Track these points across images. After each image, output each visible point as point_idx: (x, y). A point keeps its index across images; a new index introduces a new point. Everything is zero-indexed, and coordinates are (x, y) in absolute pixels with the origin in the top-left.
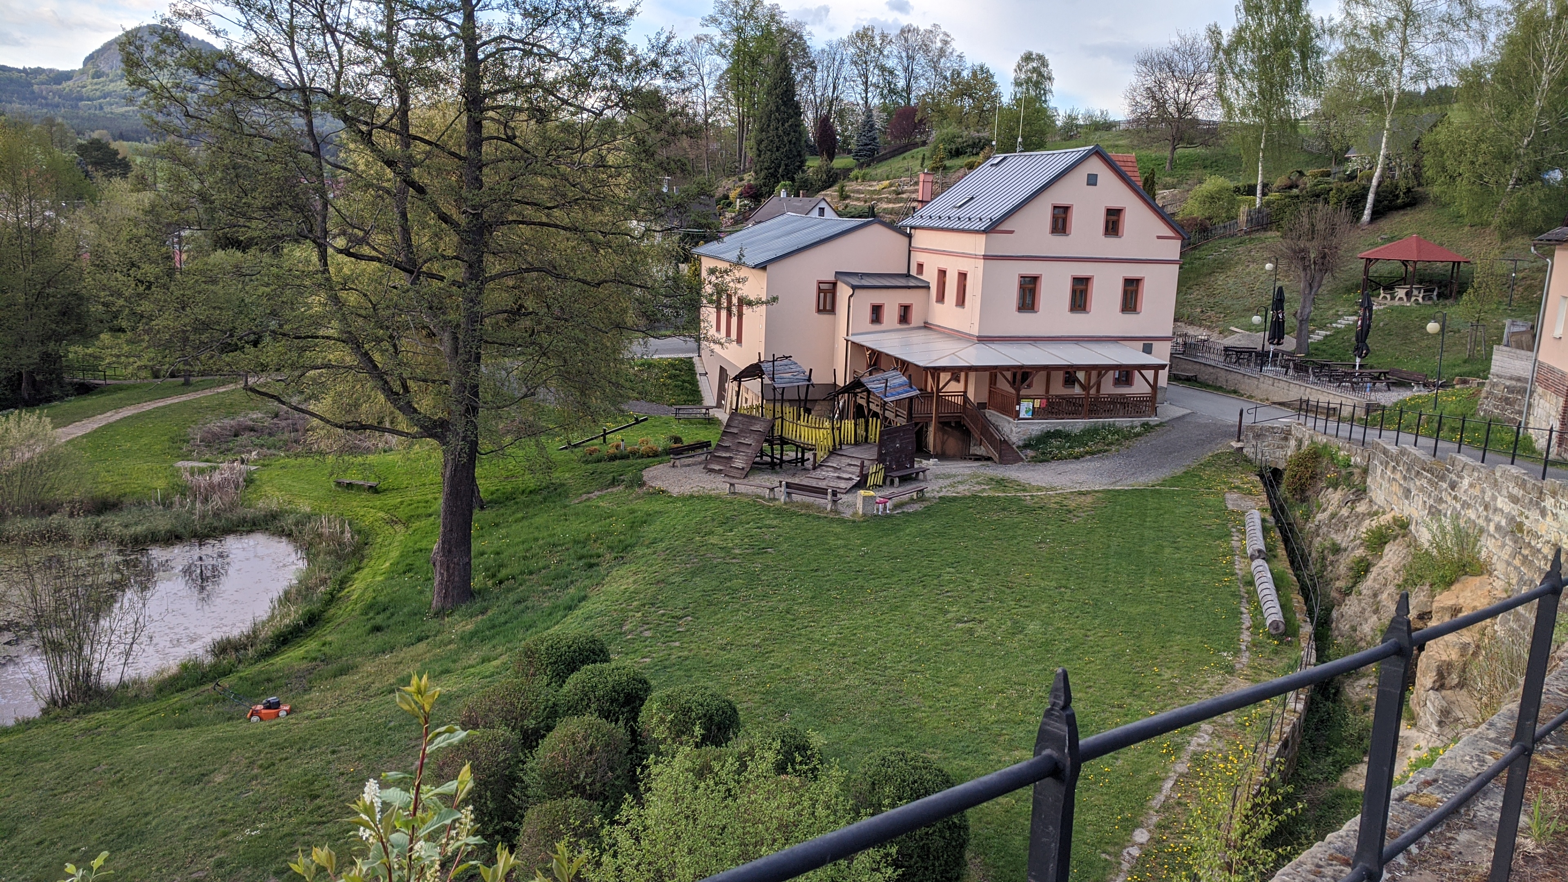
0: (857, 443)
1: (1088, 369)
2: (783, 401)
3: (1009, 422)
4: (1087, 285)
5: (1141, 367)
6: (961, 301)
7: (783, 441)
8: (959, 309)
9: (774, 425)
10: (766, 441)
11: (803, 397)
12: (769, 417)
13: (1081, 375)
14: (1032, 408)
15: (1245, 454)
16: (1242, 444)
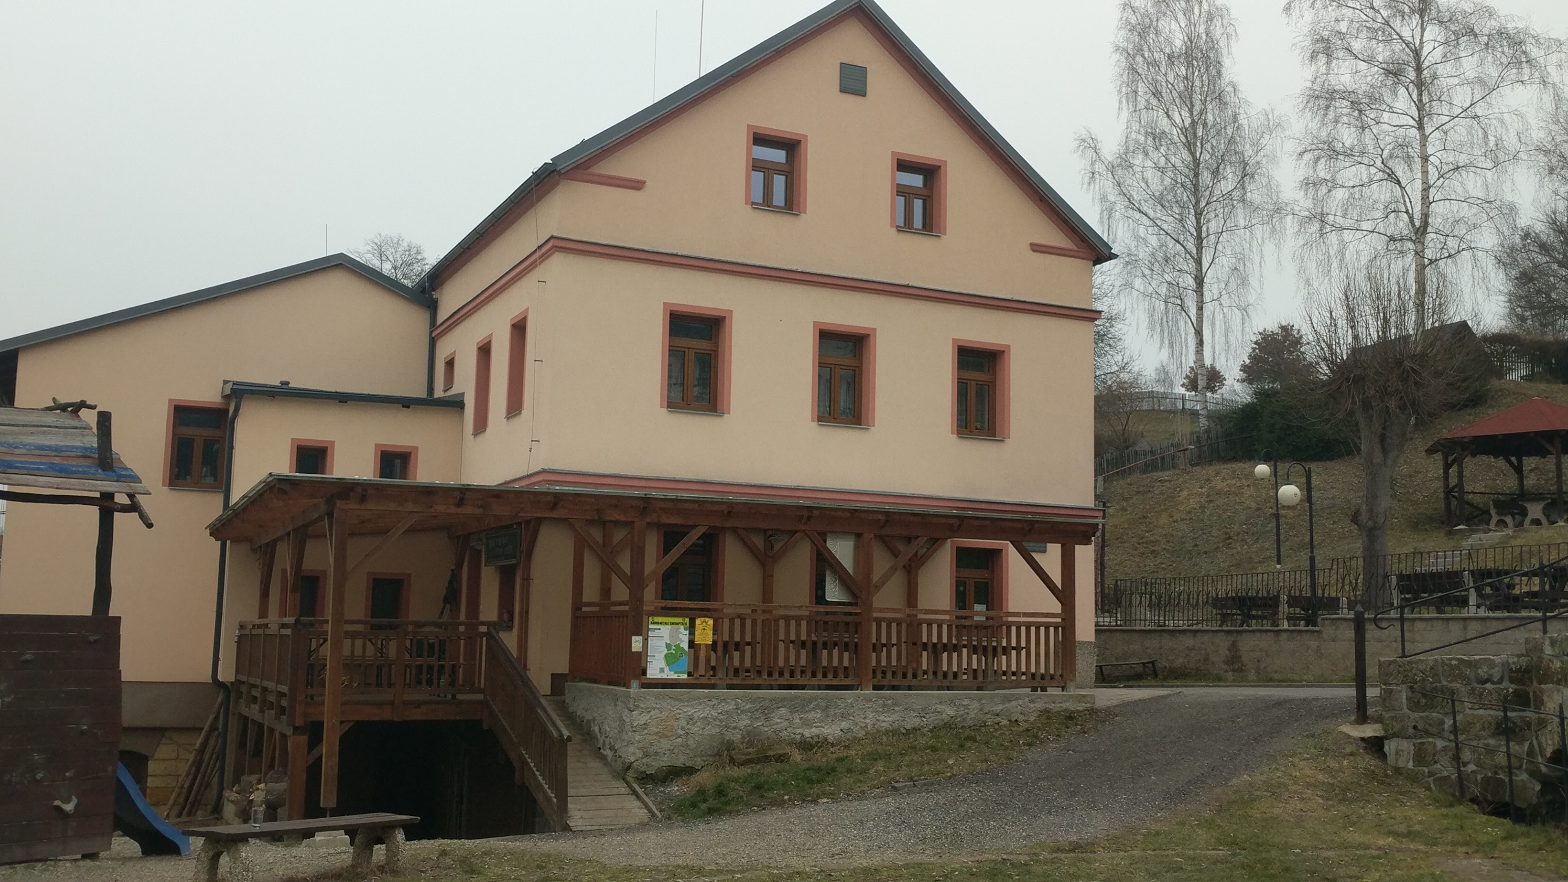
3: (609, 693)
4: (860, 353)
5: (1023, 533)
6: (516, 400)
8: (513, 424)
14: (685, 646)
15: (1391, 759)
16: (1378, 726)
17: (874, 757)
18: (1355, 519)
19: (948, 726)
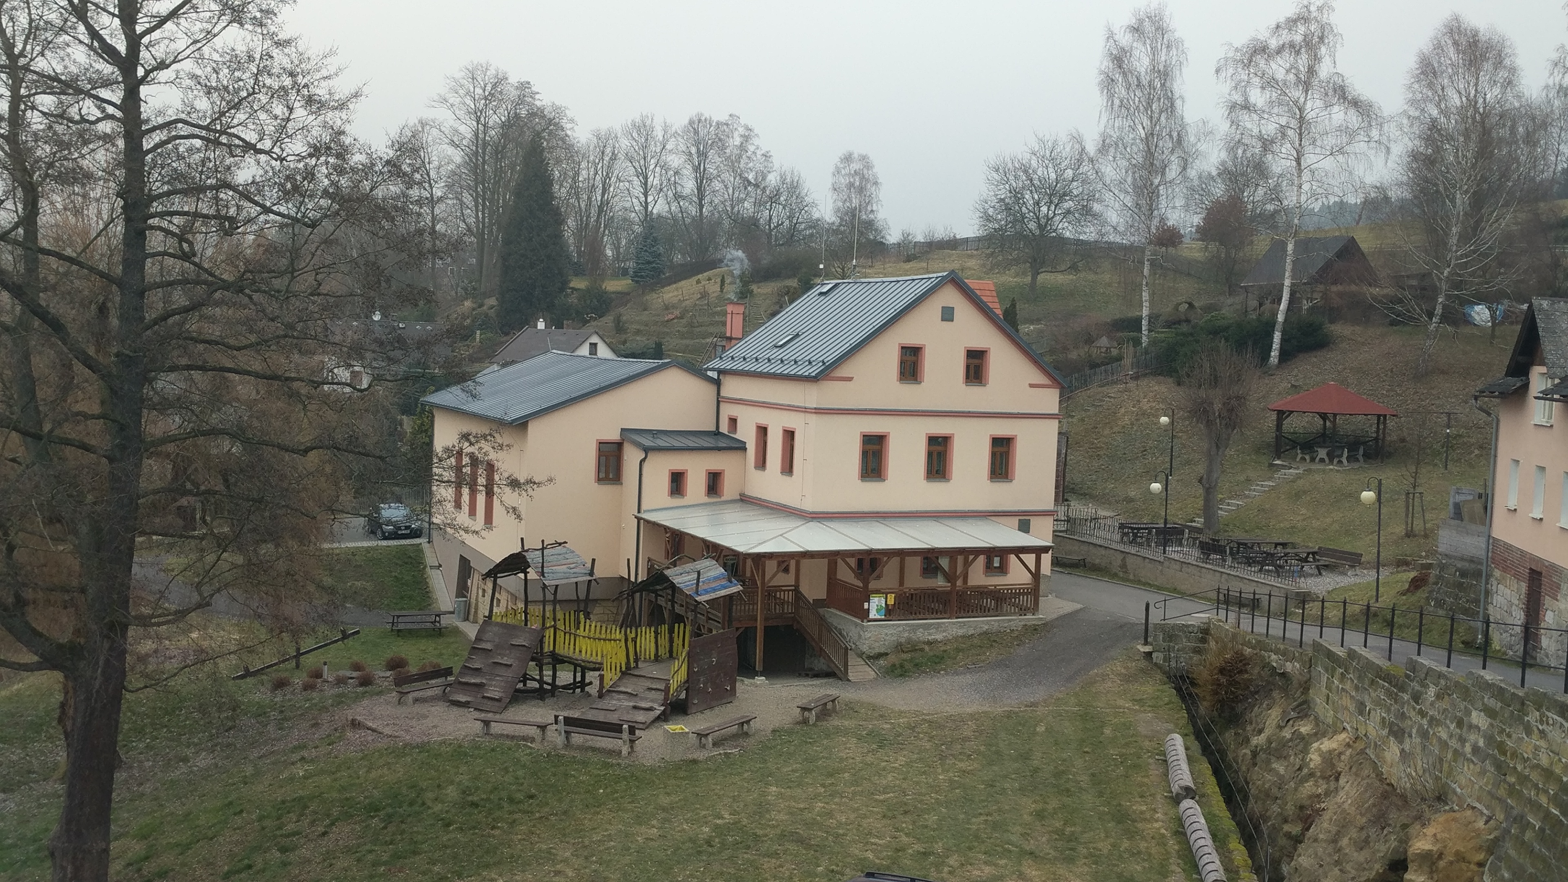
0: (657, 659)
1: (953, 553)
2: (555, 602)
3: (856, 625)
4: (946, 446)
5: (1018, 551)
6: (788, 468)
7: (557, 660)
8: (786, 478)
9: (544, 636)
10: (533, 659)
11: (582, 596)
12: (535, 625)
13: (944, 562)
14: (884, 605)
15: (1154, 661)
16: (1151, 647)
17: (958, 650)
18: (1200, 481)
19: (986, 633)
